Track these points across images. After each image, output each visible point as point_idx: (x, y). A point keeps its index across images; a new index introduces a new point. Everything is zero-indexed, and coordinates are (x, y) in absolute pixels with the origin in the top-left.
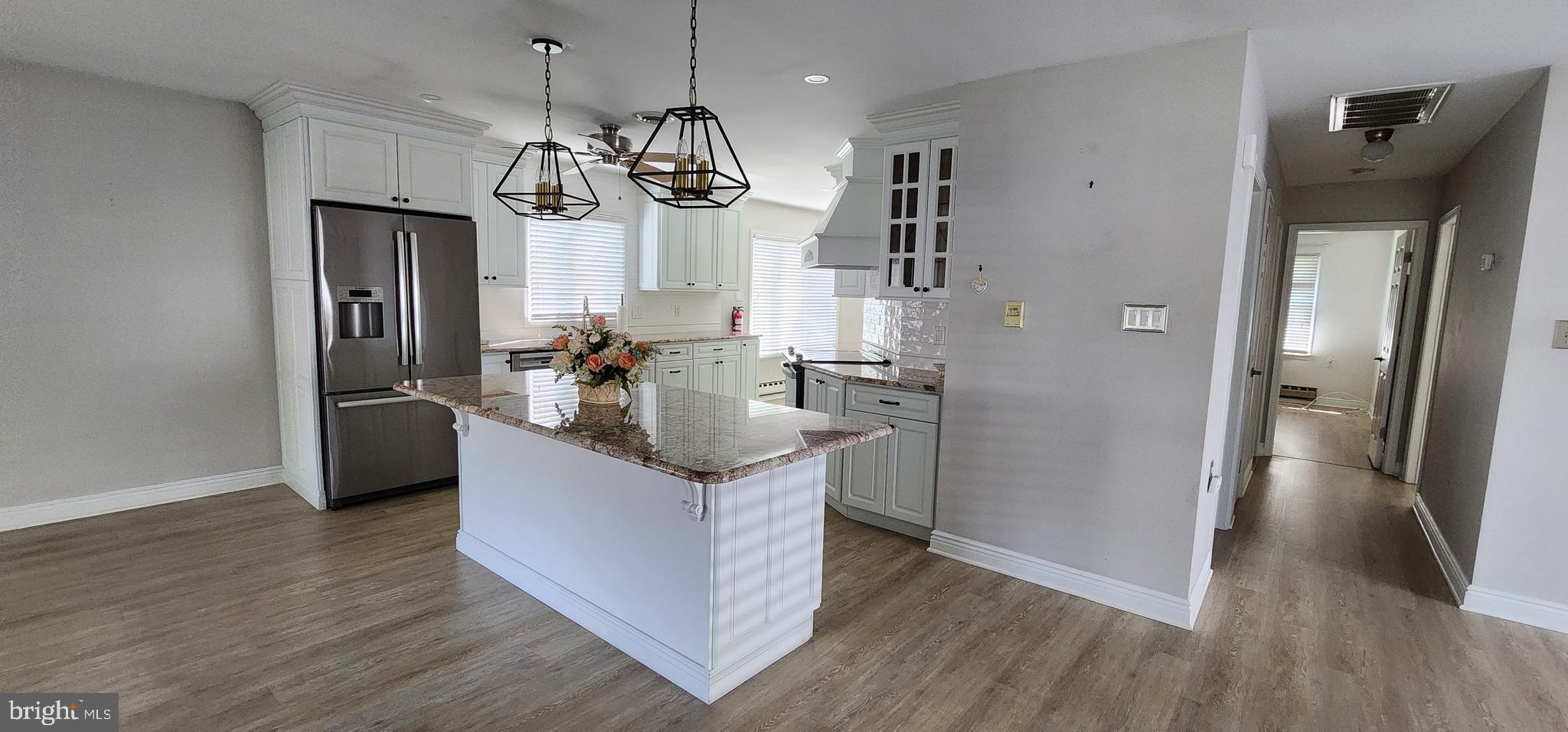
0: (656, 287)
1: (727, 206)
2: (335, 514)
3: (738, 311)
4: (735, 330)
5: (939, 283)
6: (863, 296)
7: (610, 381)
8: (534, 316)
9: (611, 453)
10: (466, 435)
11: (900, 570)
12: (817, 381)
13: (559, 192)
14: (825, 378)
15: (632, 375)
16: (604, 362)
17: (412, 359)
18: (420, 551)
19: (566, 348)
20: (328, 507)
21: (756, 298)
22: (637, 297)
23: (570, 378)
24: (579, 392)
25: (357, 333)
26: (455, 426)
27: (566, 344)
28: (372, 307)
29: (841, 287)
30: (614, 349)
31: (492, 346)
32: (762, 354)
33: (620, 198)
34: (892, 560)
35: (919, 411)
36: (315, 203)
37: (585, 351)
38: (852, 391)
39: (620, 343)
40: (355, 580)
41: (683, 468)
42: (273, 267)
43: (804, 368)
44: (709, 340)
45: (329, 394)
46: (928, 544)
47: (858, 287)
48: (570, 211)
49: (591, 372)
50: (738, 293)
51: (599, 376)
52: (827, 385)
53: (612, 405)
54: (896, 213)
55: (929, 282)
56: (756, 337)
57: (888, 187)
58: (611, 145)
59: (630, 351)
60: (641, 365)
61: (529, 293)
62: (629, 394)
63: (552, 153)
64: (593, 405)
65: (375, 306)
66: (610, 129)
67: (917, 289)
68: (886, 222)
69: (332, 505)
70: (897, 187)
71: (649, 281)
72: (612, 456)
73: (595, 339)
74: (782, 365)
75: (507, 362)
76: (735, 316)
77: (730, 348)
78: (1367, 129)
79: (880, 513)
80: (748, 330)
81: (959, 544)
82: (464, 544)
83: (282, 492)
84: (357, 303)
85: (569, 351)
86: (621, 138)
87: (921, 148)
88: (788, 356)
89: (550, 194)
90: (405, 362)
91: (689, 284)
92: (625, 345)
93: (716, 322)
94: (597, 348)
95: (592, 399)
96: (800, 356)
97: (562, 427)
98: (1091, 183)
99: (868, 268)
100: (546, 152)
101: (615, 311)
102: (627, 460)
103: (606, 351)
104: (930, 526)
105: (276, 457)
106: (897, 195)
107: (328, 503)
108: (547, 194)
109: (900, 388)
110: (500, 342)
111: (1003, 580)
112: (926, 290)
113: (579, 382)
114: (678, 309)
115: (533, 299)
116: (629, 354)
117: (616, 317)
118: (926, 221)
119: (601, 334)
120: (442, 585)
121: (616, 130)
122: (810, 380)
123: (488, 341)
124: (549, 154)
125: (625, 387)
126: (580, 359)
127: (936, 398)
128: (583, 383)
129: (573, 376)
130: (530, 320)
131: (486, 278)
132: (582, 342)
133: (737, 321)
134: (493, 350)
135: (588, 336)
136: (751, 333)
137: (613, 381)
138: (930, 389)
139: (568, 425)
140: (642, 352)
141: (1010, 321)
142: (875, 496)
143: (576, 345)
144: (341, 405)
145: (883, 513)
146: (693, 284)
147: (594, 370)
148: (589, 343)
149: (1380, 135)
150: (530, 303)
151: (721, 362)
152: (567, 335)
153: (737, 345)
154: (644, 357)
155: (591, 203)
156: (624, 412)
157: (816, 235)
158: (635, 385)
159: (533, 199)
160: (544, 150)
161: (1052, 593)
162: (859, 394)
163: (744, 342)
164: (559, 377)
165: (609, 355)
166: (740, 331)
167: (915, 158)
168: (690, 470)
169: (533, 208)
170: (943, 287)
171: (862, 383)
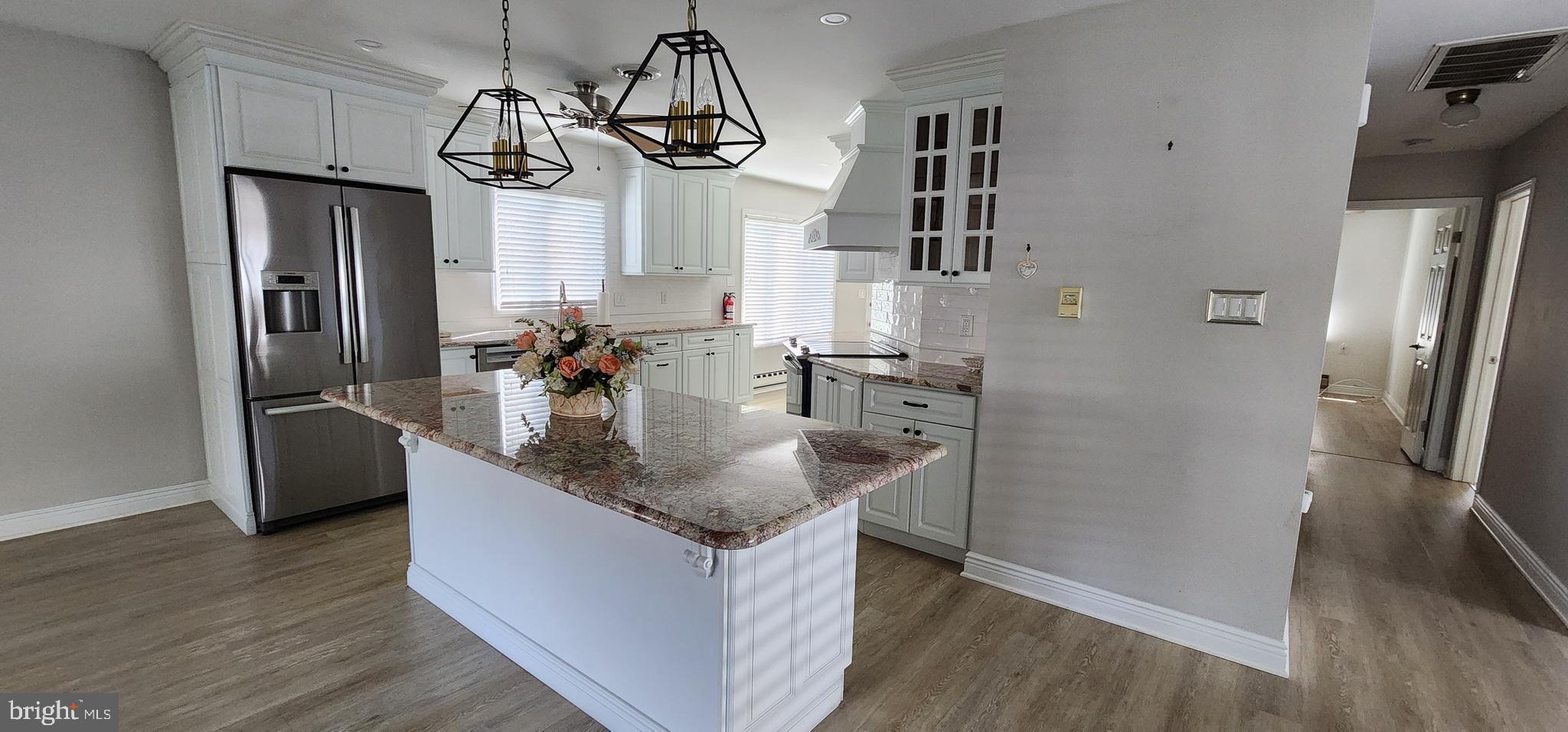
0: (640, 271)
1: (736, 166)
2: (266, 540)
3: (729, 298)
4: (726, 318)
5: (970, 266)
6: (872, 281)
7: (589, 389)
8: (504, 303)
9: (591, 497)
10: (415, 451)
11: (933, 602)
12: (828, 378)
13: (522, 151)
14: (837, 375)
15: (616, 382)
16: (581, 367)
17: (356, 357)
18: (361, 589)
19: (532, 346)
20: (258, 532)
21: (748, 283)
22: (618, 282)
23: (538, 385)
24: (550, 402)
25: (288, 327)
26: (401, 440)
27: (533, 343)
28: (306, 296)
29: (846, 271)
30: (593, 349)
31: (454, 339)
32: (756, 344)
33: (599, 169)
34: (922, 588)
35: (952, 415)
36: (229, 171)
37: (557, 352)
38: (871, 391)
39: (600, 341)
40: (278, 632)
41: (692, 524)
42: (188, 249)
43: (812, 363)
44: (699, 329)
45: (254, 400)
46: (960, 567)
47: (865, 271)
48: (537, 178)
49: (565, 378)
50: (729, 278)
51: (576, 383)
52: (840, 383)
53: (592, 419)
54: (920, 185)
55: (959, 264)
56: (749, 326)
57: (910, 154)
58: (588, 105)
59: (614, 351)
60: (627, 368)
61: (497, 276)
62: (613, 404)
63: (512, 104)
64: (568, 419)
65: (309, 294)
66: (586, 87)
67: (944, 273)
68: (907, 196)
69: (262, 529)
70: (922, 154)
71: (633, 265)
72: (592, 501)
73: (569, 336)
74: (784, 359)
75: (472, 357)
76: (726, 303)
77: (722, 338)
78: (1450, 89)
79: (904, 530)
80: (740, 318)
81: (997, 568)
82: (417, 579)
83: (210, 511)
84: (287, 291)
85: (536, 351)
86: (600, 98)
87: (951, 108)
88: (791, 349)
89: (510, 153)
90: (348, 359)
91: (677, 268)
92: (607, 344)
93: (706, 310)
94: (571, 348)
95: (566, 411)
96: (806, 350)
97: (530, 444)
98: (1171, 145)
99: (878, 249)
100: (506, 103)
101: (597, 298)
102: (612, 508)
103: (583, 352)
104: (963, 546)
105: (201, 472)
106: (921, 163)
107: (258, 527)
108: (507, 154)
109: (928, 388)
110: (463, 334)
111: (1054, 614)
112: (955, 274)
113: (551, 391)
114: (665, 295)
115: (502, 285)
116: (613, 356)
117: (596, 305)
118: (956, 193)
119: (577, 330)
120: (386, 636)
121: (593, 88)
122: (819, 377)
123: (450, 333)
124: (509, 106)
125: (608, 395)
126: (549, 363)
127: (972, 399)
128: (555, 392)
129: (541, 382)
130: (499, 309)
131: (447, 261)
132: (552, 342)
133: (729, 308)
134: (455, 344)
135: (561, 332)
136: (744, 322)
137: (593, 389)
138: (964, 389)
139: (537, 442)
140: (628, 352)
141: (1065, 310)
142: (898, 510)
143: (546, 344)
144: (270, 412)
145: (907, 531)
146: (682, 268)
147: (568, 377)
148: (561, 341)
149: (1464, 97)
150: (499, 291)
151: (713, 354)
152: (534, 331)
153: (729, 334)
154: (631, 359)
155: (563, 168)
156: (606, 426)
157: (825, 211)
158: (620, 394)
159: (490, 161)
160: (503, 101)
161: (1114, 629)
162: (878, 394)
163: (737, 332)
164: (525, 383)
165: (586, 357)
166: (732, 319)
167: (943, 120)
168: (701, 528)
169: (490, 173)
170: (977, 270)
171: (882, 382)
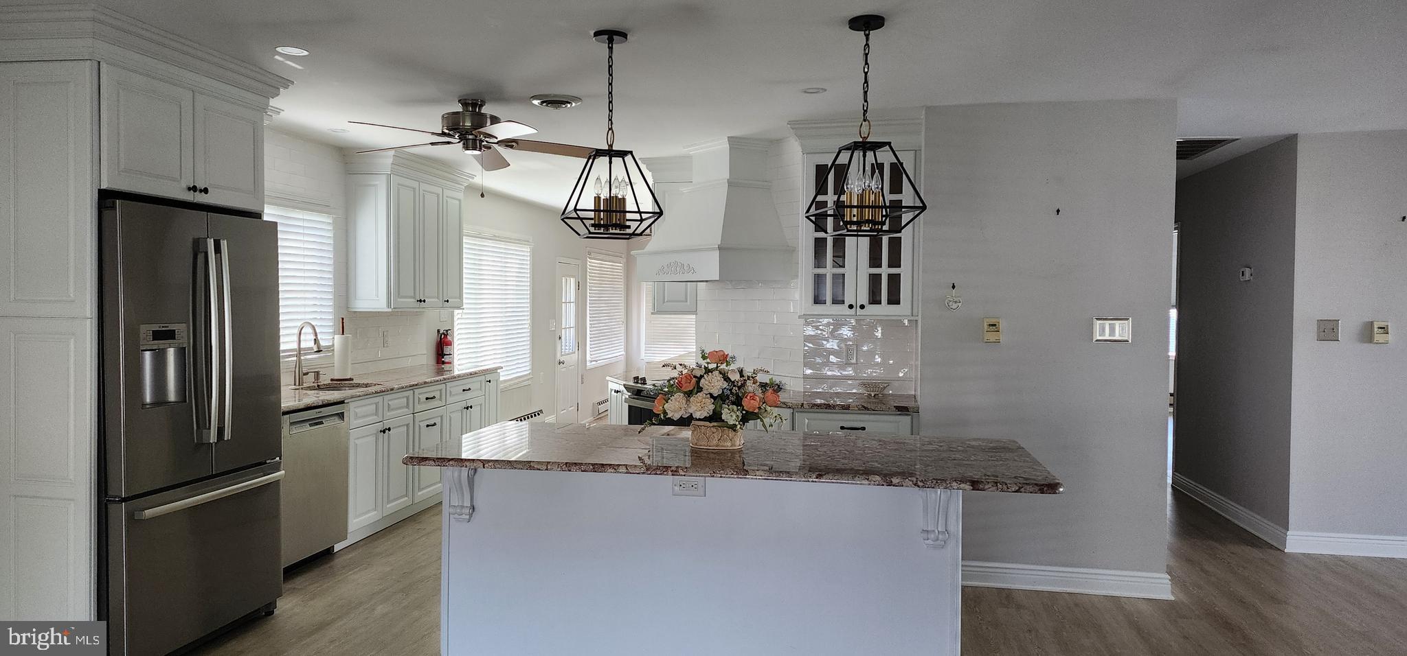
0: (386, 306)
3: (445, 336)
4: (443, 363)
5: (875, 299)
36: (107, 195)
38: (804, 419)
54: (818, 225)
55: (863, 298)
66: (474, 105)
67: (851, 307)
68: (805, 236)
70: (821, 198)
71: (371, 298)
76: (442, 342)
77: (476, 386)
91: (419, 301)
93: (422, 352)
98: (1058, 211)
106: (820, 206)
109: (865, 412)
112: (862, 307)
127: (908, 419)
133: (444, 351)
138: (902, 410)
141: (990, 336)
146: (424, 301)
153: (481, 381)
162: (812, 422)
163: (488, 378)
170: (881, 304)
171: (818, 410)
